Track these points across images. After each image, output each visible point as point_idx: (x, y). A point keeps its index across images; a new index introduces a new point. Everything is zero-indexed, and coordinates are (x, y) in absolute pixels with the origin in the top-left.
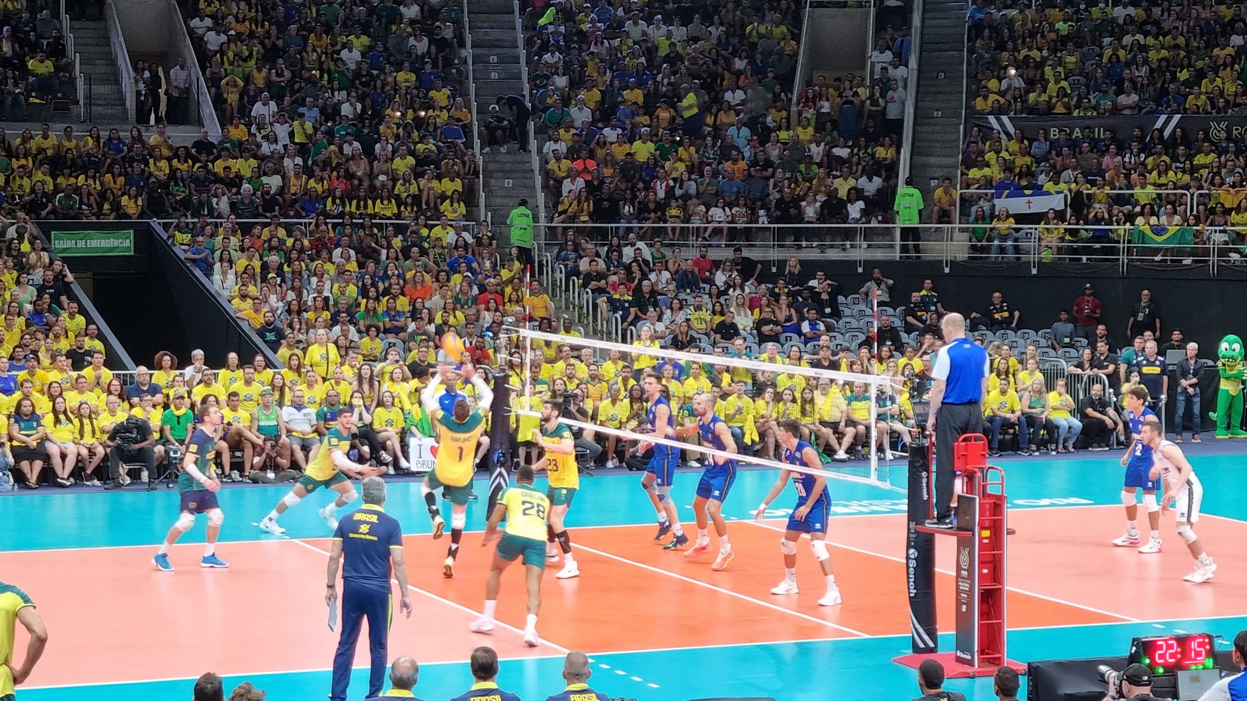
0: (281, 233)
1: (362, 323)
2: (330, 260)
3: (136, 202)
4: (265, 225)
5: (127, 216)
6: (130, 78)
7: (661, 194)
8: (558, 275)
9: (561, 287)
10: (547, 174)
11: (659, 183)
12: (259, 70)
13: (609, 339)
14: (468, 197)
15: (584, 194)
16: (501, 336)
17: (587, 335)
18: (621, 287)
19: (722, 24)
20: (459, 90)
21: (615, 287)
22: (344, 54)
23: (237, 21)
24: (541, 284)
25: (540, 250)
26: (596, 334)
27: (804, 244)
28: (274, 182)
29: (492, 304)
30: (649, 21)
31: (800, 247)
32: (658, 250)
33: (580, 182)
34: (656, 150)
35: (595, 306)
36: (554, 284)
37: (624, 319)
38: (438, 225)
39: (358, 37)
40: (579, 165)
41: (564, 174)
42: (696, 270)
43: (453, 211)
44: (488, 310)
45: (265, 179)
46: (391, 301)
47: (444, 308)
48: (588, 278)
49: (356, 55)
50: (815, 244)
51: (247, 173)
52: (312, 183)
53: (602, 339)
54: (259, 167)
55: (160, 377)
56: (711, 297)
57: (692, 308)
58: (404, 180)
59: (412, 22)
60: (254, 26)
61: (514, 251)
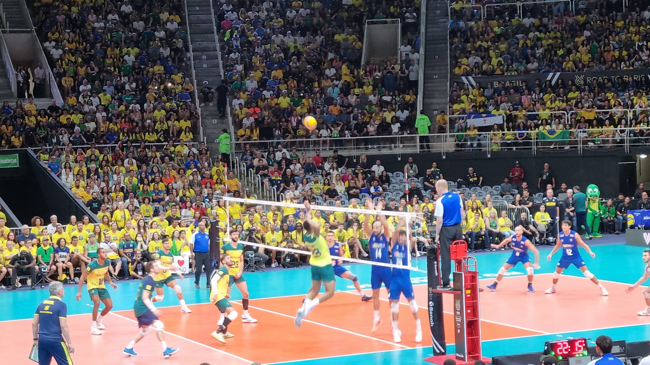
0: (97, 152)
1: (141, 198)
2: (123, 165)
3: (19, 139)
4: (88, 148)
5: (14, 147)
6: (13, 74)
7: (294, 124)
8: (242, 168)
9: (244, 174)
10: (235, 116)
11: (293, 118)
12: (82, 67)
13: (270, 200)
14: (194, 129)
15: (254, 125)
16: (213, 200)
17: (259, 199)
18: (276, 172)
19: (322, 35)
20: (187, 74)
21: (272, 173)
22: (126, 57)
23: (69, 43)
24: (234, 174)
25: (232, 155)
26: (263, 198)
27: (370, 146)
28: (92, 126)
29: (209, 185)
30: (285, 35)
31: (367, 149)
32: (294, 153)
33: (252, 119)
34: (291, 101)
35: (263, 184)
36: (241, 173)
37: (278, 189)
38: (179, 145)
39: (133, 49)
40: (251, 111)
41: (244, 116)
42: (314, 162)
43: (186, 137)
44: (206, 188)
45: (86, 125)
46: (156, 185)
47: (184, 188)
48: (258, 169)
49: (132, 58)
50: (375, 146)
51: (77, 121)
52: (111, 125)
53: (267, 200)
54: (83, 118)
55: (35, 230)
56: (323, 177)
57: (313, 182)
58: (160, 121)
59: (161, 39)
60: (78, 45)
61: (220, 157)
